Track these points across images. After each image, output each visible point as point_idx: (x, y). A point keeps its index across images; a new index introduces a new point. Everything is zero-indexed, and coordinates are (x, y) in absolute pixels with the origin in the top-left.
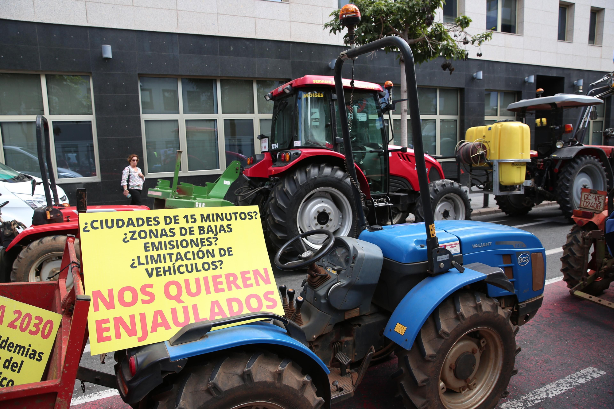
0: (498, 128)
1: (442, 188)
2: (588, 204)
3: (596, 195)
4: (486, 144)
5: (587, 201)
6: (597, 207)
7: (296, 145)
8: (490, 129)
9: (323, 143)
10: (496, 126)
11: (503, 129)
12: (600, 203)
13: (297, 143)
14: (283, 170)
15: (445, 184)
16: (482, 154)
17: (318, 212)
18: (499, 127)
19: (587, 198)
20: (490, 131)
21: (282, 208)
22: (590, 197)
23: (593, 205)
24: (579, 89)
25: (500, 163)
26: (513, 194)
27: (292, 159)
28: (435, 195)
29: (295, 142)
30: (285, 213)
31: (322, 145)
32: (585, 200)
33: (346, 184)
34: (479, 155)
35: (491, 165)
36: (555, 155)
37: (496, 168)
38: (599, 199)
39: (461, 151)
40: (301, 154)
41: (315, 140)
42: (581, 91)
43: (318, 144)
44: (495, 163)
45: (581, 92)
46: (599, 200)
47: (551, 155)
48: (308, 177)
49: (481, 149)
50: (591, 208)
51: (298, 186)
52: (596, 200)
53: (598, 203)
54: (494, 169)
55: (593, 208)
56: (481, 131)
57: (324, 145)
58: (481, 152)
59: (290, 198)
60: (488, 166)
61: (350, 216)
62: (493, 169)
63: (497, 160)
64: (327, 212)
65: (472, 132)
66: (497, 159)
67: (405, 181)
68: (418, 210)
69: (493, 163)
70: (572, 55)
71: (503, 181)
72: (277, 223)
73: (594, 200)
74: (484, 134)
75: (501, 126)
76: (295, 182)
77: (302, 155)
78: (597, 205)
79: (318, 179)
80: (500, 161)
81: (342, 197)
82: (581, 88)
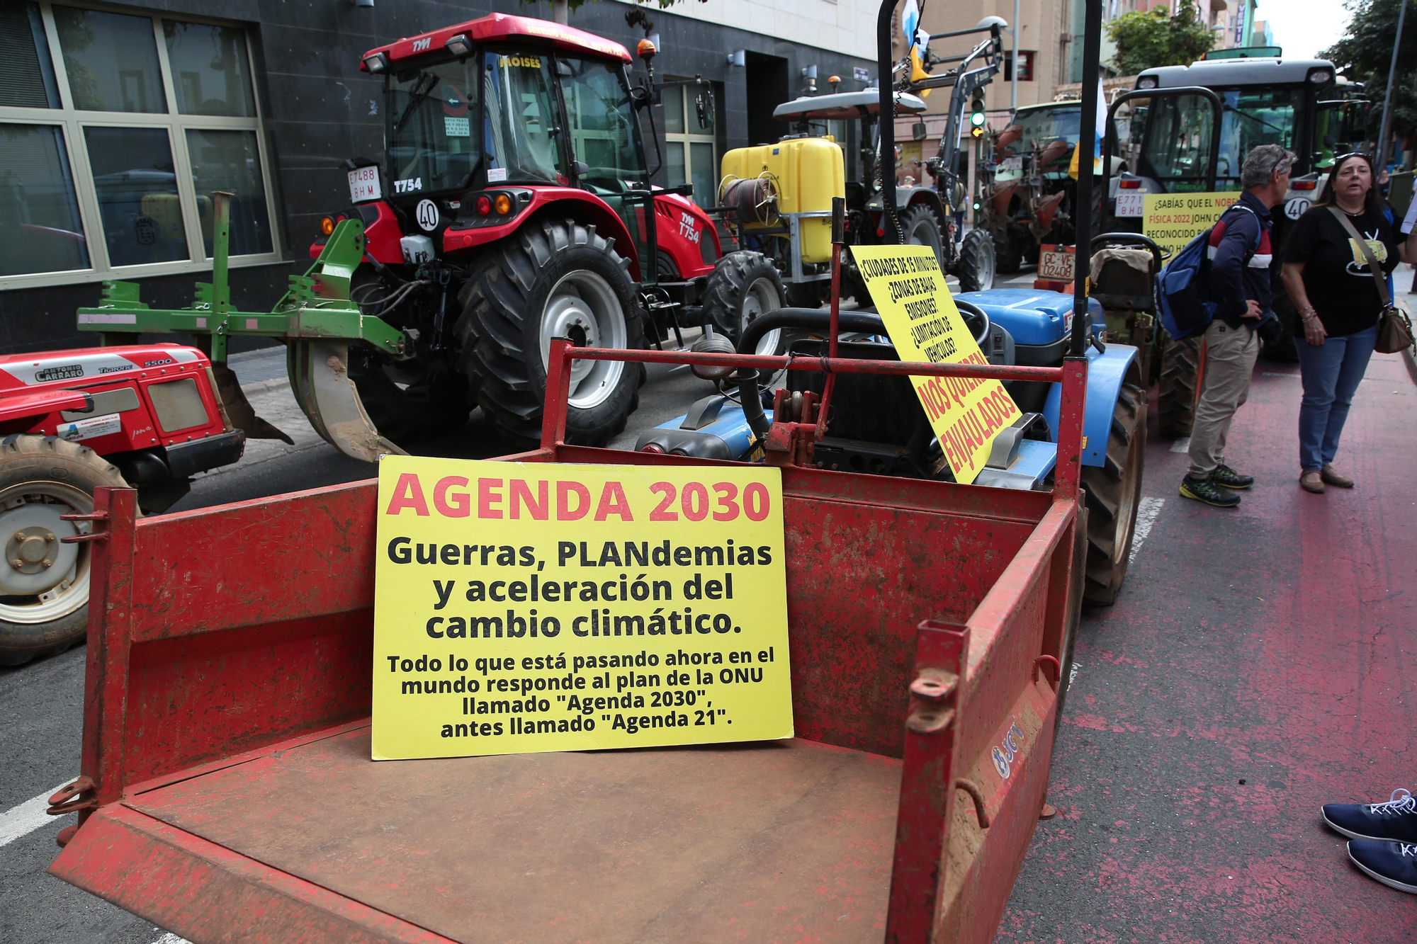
0: (794, 150)
1: (748, 267)
2: (1050, 270)
3: (1064, 255)
4: (774, 182)
5: (1050, 264)
6: (1065, 274)
7: (491, 178)
8: (776, 152)
9: (552, 175)
10: (789, 146)
11: (802, 153)
12: (1070, 266)
13: (495, 173)
14: (502, 235)
15: (752, 260)
16: (774, 202)
17: (569, 326)
18: (796, 149)
19: (1050, 260)
20: (776, 156)
21: (513, 322)
22: (1054, 259)
23: (1059, 270)
24: (810, 85)
25: (802, 220)
26: (821, 279)
27: (518, 208)
28: (740, 280)
29: (489, 171)
30: (520, 331)
31: (550, 177)
32: (1046, 263)
33: (613, 264)
34: (767, 204)
35: (786, 224)
36: (874, 205)
37: (794, 229)
38: (1068, 260)
39: (731, 198)
40: (533, 196)
41: (536, 165)
42: (814, 89)
43: (543, 175)
44: (794, 220)
45: (814, 91)
46: (1069, 263)
47: (866, 204)
48: (552, 247)
49: (769, 191)
50: (1056, 276)
51: (536, 268)
52: (1064, 262)
53: (1066, 266)
54: (792, 232)
55: (1059, 276)
56: (757, 157)
57: (554, 179)
58: (770, 198)
59: (526, 298)
60: (781, 226)
61: (622, 330)
62: (789, 232)
63: (796, 214)
64: (583, 325)
65: (738, 158)
66: (796, 211)
67: (667, 258)
68: (712, 316)
69: (789, 219)
70: (797, 15)
71: (808, 254)
72: (508, 354)
73: (1060, 262)
74: (764, 163)
75: (800, 145)
76: (529, 259)
77: (536, 198)
78: (1066, 269)
79: (569, 252)
80: (802, 216)
81: (606, 292)
82: (813, 82)
